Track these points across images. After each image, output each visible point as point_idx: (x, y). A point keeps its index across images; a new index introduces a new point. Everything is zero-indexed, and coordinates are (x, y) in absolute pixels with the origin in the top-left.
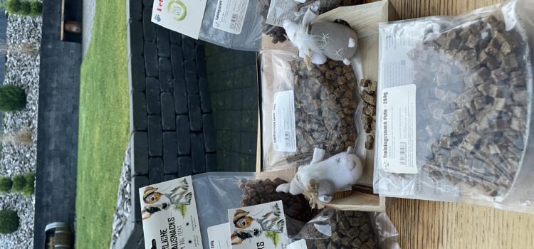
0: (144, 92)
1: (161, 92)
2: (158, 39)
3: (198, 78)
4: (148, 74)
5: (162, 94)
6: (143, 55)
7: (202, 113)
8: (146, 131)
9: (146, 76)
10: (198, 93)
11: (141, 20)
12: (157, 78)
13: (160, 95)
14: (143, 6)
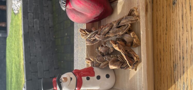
0: (30, 63)
1: (37, 62)
2: (36, 40)
3: (53, 54)
4: (32, 55)
5: (38, 63)
6: (29, 47)
7: (55, 69)
8: (31, 80)
9: (31, 56)
10: (53, 61)
11: (28, 32)
12: (36, 56)
13: (37, 63)
14: (29, 27)
